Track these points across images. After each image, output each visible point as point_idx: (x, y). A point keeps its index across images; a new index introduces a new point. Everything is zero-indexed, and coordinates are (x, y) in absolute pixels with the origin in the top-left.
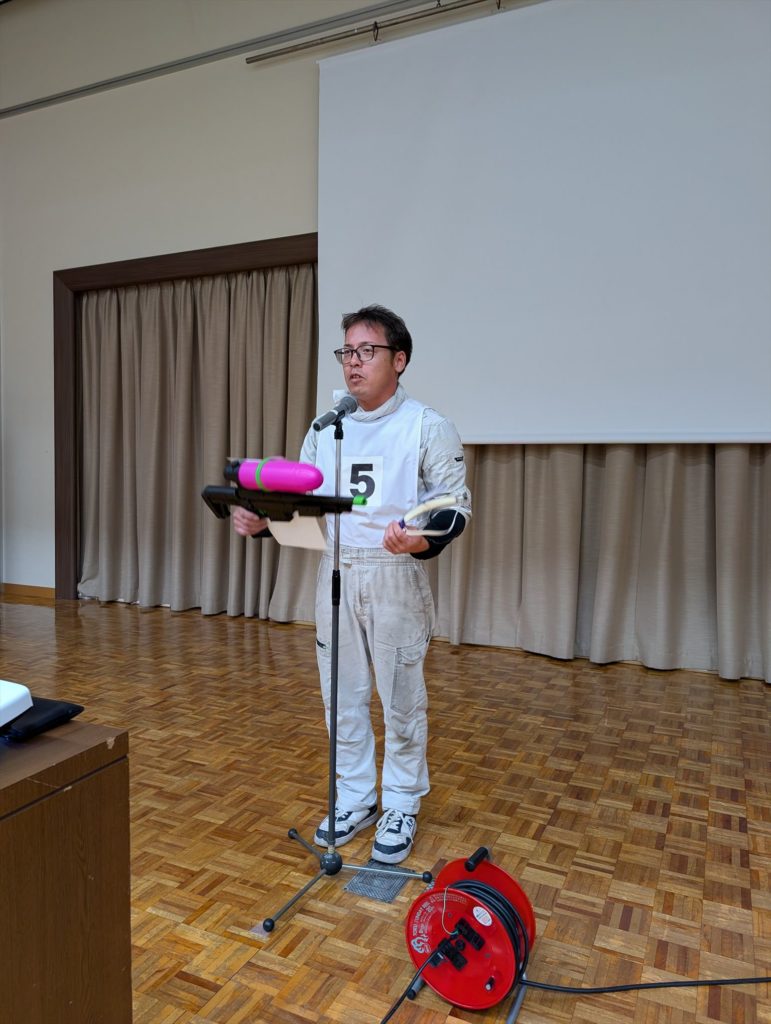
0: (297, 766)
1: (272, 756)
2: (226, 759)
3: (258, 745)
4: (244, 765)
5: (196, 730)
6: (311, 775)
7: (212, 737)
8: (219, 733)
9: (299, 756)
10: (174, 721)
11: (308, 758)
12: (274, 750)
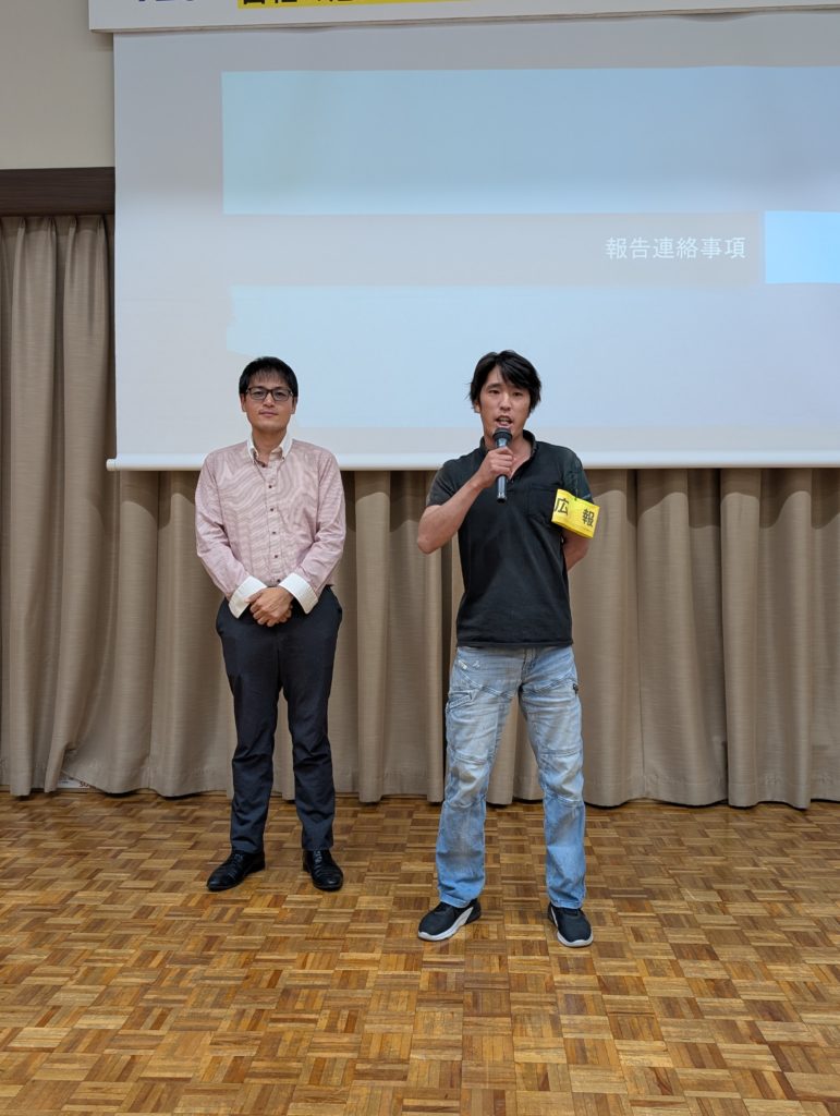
0: (345, 1049)
1: (288, 1037)
2: (217, 1060)
3: (246, 1022)
4: (254, 1064)
5: (110, 1013)
6: (381, 1058)
7: (150, 1021)
8: (157, 1012)
9: (331, 1029)
10: (52, 1002)
11: (349, 1029)
12: (281, 1025)
